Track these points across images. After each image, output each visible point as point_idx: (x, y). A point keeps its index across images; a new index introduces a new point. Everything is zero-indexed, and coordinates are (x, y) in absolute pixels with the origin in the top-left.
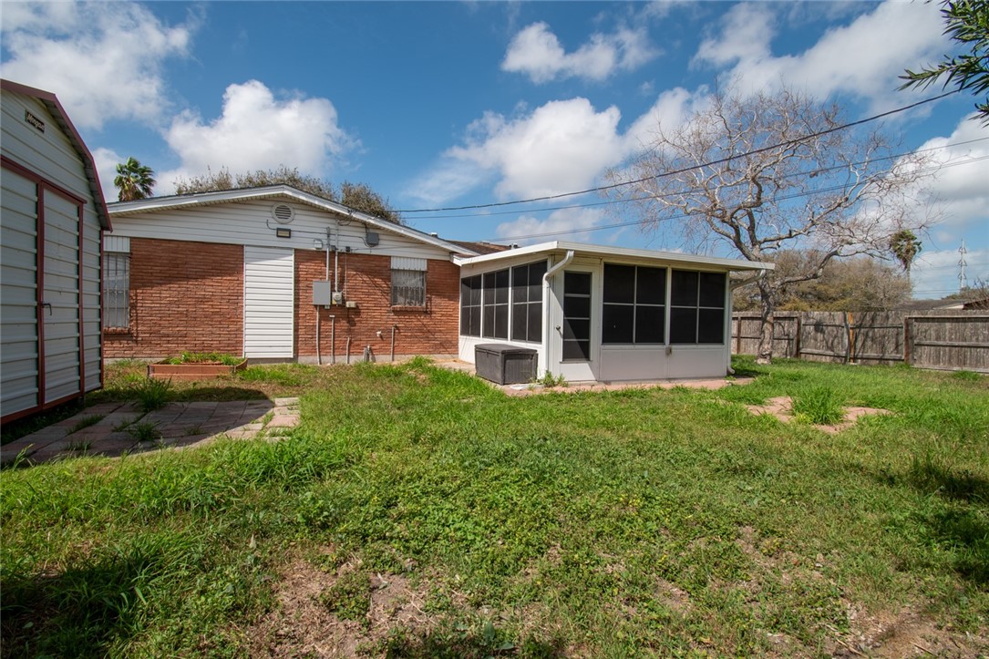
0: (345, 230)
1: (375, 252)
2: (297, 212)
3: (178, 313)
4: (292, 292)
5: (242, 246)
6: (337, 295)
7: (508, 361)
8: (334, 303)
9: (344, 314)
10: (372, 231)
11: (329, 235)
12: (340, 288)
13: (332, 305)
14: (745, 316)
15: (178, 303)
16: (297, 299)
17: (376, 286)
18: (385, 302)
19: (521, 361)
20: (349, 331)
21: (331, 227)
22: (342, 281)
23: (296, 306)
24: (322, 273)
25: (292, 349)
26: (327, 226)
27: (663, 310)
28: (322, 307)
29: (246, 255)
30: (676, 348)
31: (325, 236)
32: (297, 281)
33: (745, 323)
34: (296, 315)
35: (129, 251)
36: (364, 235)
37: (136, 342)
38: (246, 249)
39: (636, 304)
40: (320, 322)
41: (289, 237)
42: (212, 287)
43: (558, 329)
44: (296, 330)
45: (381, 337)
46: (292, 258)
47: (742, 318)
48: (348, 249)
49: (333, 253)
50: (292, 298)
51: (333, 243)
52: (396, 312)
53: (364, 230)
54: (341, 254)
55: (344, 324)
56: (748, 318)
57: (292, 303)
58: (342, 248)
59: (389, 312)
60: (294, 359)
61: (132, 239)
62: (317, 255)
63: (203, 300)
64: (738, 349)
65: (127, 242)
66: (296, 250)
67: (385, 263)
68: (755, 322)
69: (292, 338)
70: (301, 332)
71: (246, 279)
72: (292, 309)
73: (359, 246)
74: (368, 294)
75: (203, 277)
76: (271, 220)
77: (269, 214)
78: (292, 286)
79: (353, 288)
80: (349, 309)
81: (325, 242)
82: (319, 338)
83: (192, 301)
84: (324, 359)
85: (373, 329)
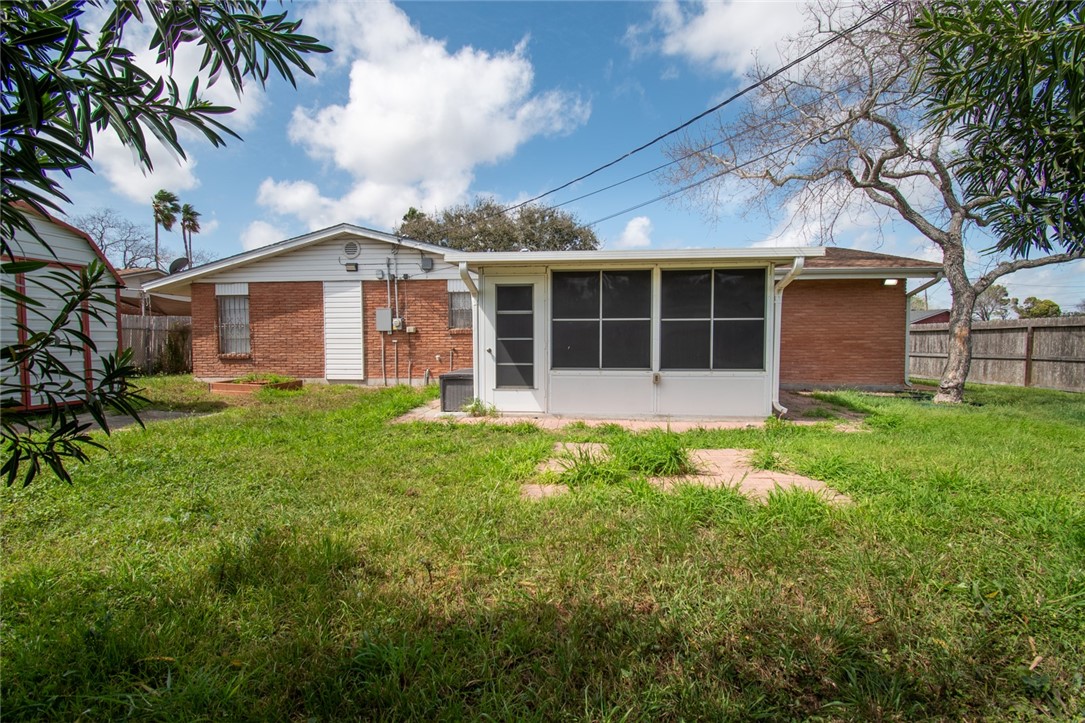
0: (403, 258)
1: (431, 276)
2: (362, 246)
3: (281, 341)
4: (361, 320)
5: (322, 282)
6: (397, 321)
7: (448, 387)
8: (395, 328)
9: (405, 338)
10: (427, 256)
11: (388, 265)
12: (401, 314)
13: (393, 331)
14: (1040, 324)
15: (280, 333)
16: (365, 326)
17: (435, 310)
18: (443, 325)
19: (463, 387)
20: (410, 355)
21: (389, 256)
22: (403, 308)
23: (365, 333)
24: (385, 301)
25: (362, 372)
26: (386, 256)
27: (647, 326)
28: (385, 332)
29: (325, 290)
30: (672, 376)
31: (385, 266)
32: (365, 310)
33: (1041, 336)
34: (365, 341)
35: (247, 293)
36: (419, 262)
37: (254, 365)
38: (325, 284)
39: (601, 319)
40: (385, 348)
41: (357, 270)
42: (301, 319)
43: (490, 351)
44: (365, 355)
45: (440, 360)
46: (360, 289)
47: (1034, 329)
48: (406, 276)
49: (392, 282)
50: (361, 325)
51: (393, 272)
52: (453, 335)
53: (420, 256)
54: (400, 282)
55: (406, 348)
56: (1045, 328)
57: (361, 331)
58: (400, 276)
59: (447, 335)
60: (364, 381)
61: (250, 283)
62: (380, 284)
63: (296, 330)
64: (1028, 378)
65: (247, 286)
66: (363, 282)
67: (442, 287)
68: (1054, 334)
69: (361, 361)
70: (370, 356)
71: (326, 310)
72: (361, 336)
73: (416, 272)
74: (427, 319)
75: (297, 311)
76: (343, 257)
77: (341, 252)
78: (361, 315)
79: (414, 314)
80: (410, 333)
81: (386, 272)
82: (385, 362)
83: (289, 331)
84: (390, 381)
85: (432, 353)
